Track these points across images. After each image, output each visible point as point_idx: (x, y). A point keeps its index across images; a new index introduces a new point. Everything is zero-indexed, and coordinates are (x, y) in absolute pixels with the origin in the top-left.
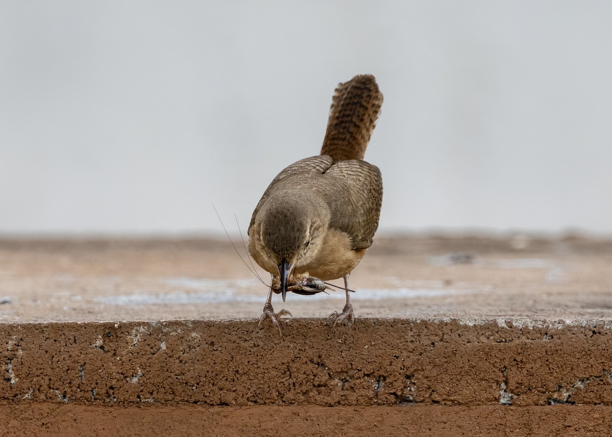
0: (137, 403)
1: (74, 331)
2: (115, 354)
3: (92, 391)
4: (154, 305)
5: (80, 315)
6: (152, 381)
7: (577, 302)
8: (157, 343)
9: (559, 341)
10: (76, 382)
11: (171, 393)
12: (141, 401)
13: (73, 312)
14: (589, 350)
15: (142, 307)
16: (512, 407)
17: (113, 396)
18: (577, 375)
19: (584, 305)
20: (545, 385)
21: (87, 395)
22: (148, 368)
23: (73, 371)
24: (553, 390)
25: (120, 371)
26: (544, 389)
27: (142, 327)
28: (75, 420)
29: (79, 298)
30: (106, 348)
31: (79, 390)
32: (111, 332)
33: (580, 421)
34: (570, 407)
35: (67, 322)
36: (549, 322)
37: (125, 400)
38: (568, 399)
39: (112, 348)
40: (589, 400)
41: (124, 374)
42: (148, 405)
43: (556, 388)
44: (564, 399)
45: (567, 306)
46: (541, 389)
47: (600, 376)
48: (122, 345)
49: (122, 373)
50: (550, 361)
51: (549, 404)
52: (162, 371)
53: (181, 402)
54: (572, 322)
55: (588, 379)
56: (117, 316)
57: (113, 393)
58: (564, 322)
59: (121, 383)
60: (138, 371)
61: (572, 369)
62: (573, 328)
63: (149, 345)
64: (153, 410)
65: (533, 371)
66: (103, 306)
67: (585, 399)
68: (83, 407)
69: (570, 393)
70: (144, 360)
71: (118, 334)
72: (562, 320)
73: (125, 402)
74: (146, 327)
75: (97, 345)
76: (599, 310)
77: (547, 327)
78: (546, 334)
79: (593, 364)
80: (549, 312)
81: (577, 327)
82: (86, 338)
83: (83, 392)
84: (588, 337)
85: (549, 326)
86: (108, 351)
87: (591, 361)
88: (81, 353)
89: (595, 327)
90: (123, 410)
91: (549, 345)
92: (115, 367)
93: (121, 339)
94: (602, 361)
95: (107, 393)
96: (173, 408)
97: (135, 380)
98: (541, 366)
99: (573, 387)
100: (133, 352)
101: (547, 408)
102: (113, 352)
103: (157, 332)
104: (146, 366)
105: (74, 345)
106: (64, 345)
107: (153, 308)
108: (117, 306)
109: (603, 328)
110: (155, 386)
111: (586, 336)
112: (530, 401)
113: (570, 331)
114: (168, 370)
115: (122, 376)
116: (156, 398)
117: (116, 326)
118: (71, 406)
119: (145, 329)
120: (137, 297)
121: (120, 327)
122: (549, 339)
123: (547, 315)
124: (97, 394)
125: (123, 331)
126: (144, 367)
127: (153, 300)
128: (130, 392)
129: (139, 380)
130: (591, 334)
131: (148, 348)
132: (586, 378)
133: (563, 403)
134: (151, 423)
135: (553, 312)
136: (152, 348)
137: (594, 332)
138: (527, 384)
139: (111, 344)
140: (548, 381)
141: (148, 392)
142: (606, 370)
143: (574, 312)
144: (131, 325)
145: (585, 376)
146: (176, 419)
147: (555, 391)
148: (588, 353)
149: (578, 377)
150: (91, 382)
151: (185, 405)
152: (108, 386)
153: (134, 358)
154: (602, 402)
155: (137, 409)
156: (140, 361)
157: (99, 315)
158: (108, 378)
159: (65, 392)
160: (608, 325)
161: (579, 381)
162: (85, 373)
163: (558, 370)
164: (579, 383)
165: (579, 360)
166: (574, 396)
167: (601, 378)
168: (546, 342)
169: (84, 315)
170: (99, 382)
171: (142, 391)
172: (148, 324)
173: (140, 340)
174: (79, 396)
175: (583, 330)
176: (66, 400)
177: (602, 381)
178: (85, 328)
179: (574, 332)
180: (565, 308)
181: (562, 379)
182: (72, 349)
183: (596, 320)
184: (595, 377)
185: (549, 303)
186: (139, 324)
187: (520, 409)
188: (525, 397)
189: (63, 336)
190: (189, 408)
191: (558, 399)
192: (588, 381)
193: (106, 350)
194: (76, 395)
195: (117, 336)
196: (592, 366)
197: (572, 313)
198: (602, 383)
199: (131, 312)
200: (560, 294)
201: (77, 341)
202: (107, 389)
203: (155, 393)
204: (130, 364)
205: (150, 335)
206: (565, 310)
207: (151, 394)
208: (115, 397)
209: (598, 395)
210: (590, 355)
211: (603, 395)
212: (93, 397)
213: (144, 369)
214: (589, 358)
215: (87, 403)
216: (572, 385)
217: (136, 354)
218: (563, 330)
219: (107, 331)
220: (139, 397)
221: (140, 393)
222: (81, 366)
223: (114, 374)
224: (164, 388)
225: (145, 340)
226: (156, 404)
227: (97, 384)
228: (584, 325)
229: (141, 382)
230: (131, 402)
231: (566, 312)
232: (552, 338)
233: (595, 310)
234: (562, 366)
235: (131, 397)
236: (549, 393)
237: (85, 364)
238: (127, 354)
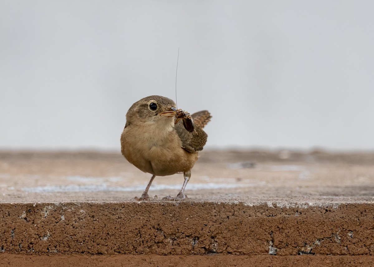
0: (47, 253)
1: (8, 209)
2: (33, 223)
3: (19, 245)
4: (58, 192)
5: (12, 199)
6: (56, 239)
7: (317, 192)
8: (60, 216)
9: (305, 216)
10: (10, 240)
11: (68, 247)
12: (49, 251)
13: (8, 197)
14: (323, 221)
15: (51, 194)
16: (276, 256)
17: (32, 248)
18: (316, 237)
19: (321, 194)
20: (296, 243)
21: (16, 248)
22: (54, 232)
23: (8, 233)
24: (301, 246)
25: (36, 233)
26: (296, 245)
27: (50, 206)
28: (9, 263)
29: (12, 188)
30: (28, 219)
31: (11, 245)
32: (31, 209)
33: (318, 265)
34: (312, 256)
35: (4, 203)
36: (299, 204)
37: (39, 251)
38: (310, 251)
39: (32, 219)
40: (323, 252)
41: (39, 235)
42: (53, 254)
43: (303, 244)
44: (308, 251)
45: (311, 194)
46: (294, 245)
47: (330, 238)
48: (38, 217)
49: (38, 235)
50: (300, 228)
51: (299, 254)
52: (62, 233)
53: (73, 252)
54: (313, 204)
55: (323, 239)
56: (35, 199)
57: (32, 247)
58: (308, 204)
59: (37, 241)
60: (47, 233)
61: (313, 233)
62: (313, 208)
63: (54, 217)
64: (57, 257)
65: (289, 234)
66: (27, 193)
67: (321, 252)
68: (14, 255)
69: (312, 248)
70: (51, 226)
71: (35, 210)
72: (307, 203)
73: (40, 252)
74: (52, 206)
75: (23, 217)
76: (330, 197)
77: (298, 207)
78: (297, 211)
79: (326, 230)
80: (300, 198)
81: (316, 207)
82: (16, 213)
83: (14, 246)
84: (323, 213)
85: (299, 206)
86: (29, 221)
87: (325, 228)
88: (13, 222)
89: (327, 207)
90: (38, 257)
91: (299, 218)
92: (33, 231)
93: (37, 213)
94: (331, 228)
95: (29, 246)
96: (69, 256)
97: (46, 239)
98: (294, 231)
99: (314, 244)
100: (44, 222)
101: (298, 257)
102: (32, 221)
103: (59, 209)
104: (52, 230)
105: (8, 217)
106: (2, 217)
107: (58, 194)
108: (36, 193)
109: (332, 208)
110: (58, 242)
111: (321, 213)
112: (287, 253)
113: (312, 209)
114: (66, 232)
115: (38, 236)
116: (59, 249)
117: (34, 205)
118: (6, 254)
119: (52, 207)
120: (48, 188)
121: (36, 206)
122: (299, 214)
123: (298, 199)
124: (22, 247)
125: (38, 209)
126: (51, 231)
127: (58, 189)
128: (43, 246)
129: (48, 239)
130: (325, 211)
131: (53, 219)
132: (322, 239)
133: (307, 254)
134: (55, 265)
135: (302, 198)
136: (56, 219)
137: (327, 211)
138: (285, 242)
139: (31, 217)
140: (298, 240)
141: (54, 246)
142: (333, 234)
143: (315, 198)
144: (44, 205)
145: (321, 237)
146: (71, 262)
147: (302, 247)
148: (323, 223)
149: (317, 238)
150: (18, 240)
151: (76, 254)
152: (29, 242)
153: (45, 225)
154: (332, 253)
155: (47, 256)
156: (49, 227)
157: (24, 199)
158: (29, 237)
159: (3, 246)
160: (335, 206)
161: (317, 240)
162: (15, 234)
163: (304, 234)
164: (317, 242)
165: (317, 227)
166: (314, 249)
167: (331, 239)
168: (297, 217)
169: (15, 199)
170: (24, 239)
171: (50, 245)
172: (53, 204)
173: (49, 214)
174: (11, 248)
175: (320, 209)
176: (3, 251)
177: (331, 240)
178: (15, 207)
179: (314, 210)
180: (309, 195)
181: (307, 239)
182: (7, 220)
183: (328, 203)
184: (327, 238)
185: (300, 193)
186: (48, 204)
187: (281, 257)
188: (284, 250)
189: (2, 212)
190: (78, 256)
191: (305, 251)
192: (323, 241)
193: (28, 220)
194: (9, 247)
195: (35, 212)
196: (325, 231)
197: (313, 199)
198: (331, 241)
199: (44, 197)
200: (307, 187)
201: (10, 215)
202: (29, 244)
203: (58, 247)
204: (42, 229)
205: (55, 211)
206: (309, 197)
207: (56, 247)
208: (33, 249)
209: (329, 249)
210: (324, 224)
211: (332, 249)
212: (20, 249)
213: (51, 232)
214: (323, 226)
215: (16, 252)
216: (313, 243)
217: (46, 223)
218: (307, 209)
219: (29, 208)
220: (48, 249)
221: (49, 247)
222: (12, 230)
223: (33, 235)
224: (64, 244)
225: (52, 214)
226: (59, 253)
227: (22, 241)
228: (320, 206)
229: (50, 240)
230: (43, 252)
231: (310, 198)
232: (301, 214)
233: (328, 197)
234: (307, 231)
235: (43, 249)
236: (299, 247)
237: (15, 229)
238: (41, 223)
